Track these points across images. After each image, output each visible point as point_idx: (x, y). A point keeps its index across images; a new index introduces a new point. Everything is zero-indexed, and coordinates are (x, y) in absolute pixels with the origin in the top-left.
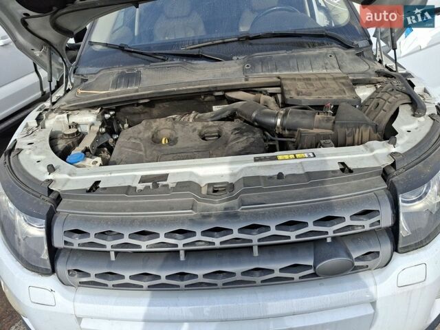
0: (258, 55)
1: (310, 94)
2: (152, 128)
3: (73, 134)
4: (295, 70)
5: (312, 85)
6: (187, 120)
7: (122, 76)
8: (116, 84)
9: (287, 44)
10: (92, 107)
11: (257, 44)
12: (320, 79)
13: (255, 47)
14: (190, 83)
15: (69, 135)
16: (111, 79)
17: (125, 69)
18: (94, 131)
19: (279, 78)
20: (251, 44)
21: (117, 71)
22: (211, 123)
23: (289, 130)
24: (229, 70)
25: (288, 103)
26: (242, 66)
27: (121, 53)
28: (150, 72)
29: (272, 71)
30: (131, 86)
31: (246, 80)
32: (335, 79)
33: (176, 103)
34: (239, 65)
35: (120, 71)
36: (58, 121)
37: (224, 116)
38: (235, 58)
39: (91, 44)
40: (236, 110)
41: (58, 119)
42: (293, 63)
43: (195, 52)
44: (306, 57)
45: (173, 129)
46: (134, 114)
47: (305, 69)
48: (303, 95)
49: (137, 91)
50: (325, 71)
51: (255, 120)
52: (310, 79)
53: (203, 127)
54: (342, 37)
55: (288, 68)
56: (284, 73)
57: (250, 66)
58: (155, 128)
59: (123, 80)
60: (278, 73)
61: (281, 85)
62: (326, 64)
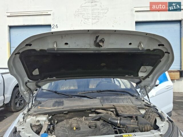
0: (105, 97)
1: (126, 112)
3: (39, 125)
4: (118, 103)
5: (126, 109)
6: (82, 120)
7: (56, 102)
8: (54, 105)
9: (113, 94)
10: (45, 114)
11: (103, 93)
12: (128, 107)
14: (82, 106)
15: (37, 125)
16: (52, 103)
17: (58, 100)
18: (46, 124)
19: (114, 106)
20: (101, 93)
21: (54, 100)
22: (92, 121)
23: (123, 125)
24: (95, 102)
25: (120, 115)
26: (100, 100)
27: (55, 94)
28: (67, 101)
29: (110, 103)
30: (60, 106)
31: (102, 106)
32: (132, 107)
33: (76, 113)
35: (56, 100)
36: (32, 119)
37: (96, 118)
38: (97, 98)
39: (42, 89)
40: (102, 117)
42: (117, 100)
43: (84, 95)
44: (121, 99)
45: (77, 123)
46: (60, 117)
47: (121, 103)
48: (124, 112)
49: (63, 108)
50: (128, 104)
51: (110, 121)
52: (124, 107)
53: (89, 123)
54: (130, 92)
55: (115, 102)
56: (115, 104)
57: (103, 101)
58: (70, 123)
59: (57, 104)
60: (112, 104)
61: (115, 108)
62: (128, 101)
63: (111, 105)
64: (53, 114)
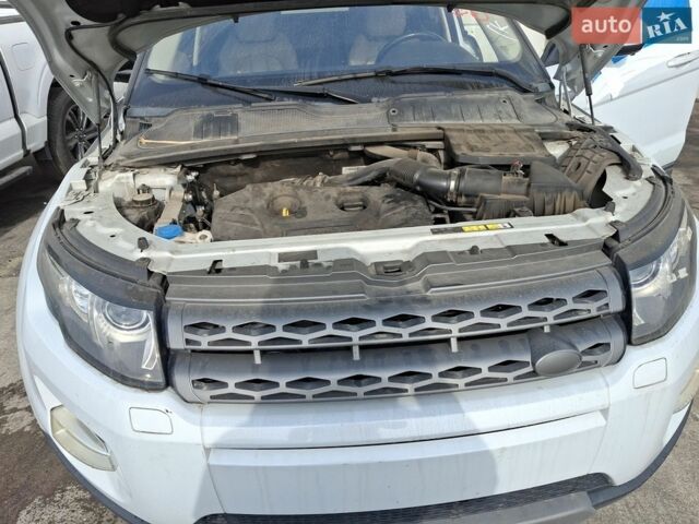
0: (407, 97)
1: (488, 150)
2: (264, 195)
3: (148, 202)
4: (459, 120)
5: (488, 138)
6: (312, 184)
7: (208, 120)
8: (200, 132)
9: (443, 84)
10: (168, 163)
11: (401, 83)
12: (497, 131)
13: (401, 86)
14: (314, 133)
15: (142, 202)
16: (192, 124)
17: (213, 111)
18: (177, 199)
19: (439, 128)
20: (393, 82)
21: (199, 113)
22: (349, 189)
23: (467, 196)
24: (367, 117)
25: (461, 160)
26: (385, 111)
27: (199, 88)
28: (252, 116)
29: (428, 119)
30: (225, 135)
31: (394, 130)
32: (516, 131)
33: (291, 162)
34: (382, 108)
35: (206, 113)
36: (119, 182)
37: (367, 178)
38: (375, 99)
39: (149, 72)
40: (388, 169)
41: (118, 179)
42: (455, 109)
43: (318, 89)
44: (473, 101)
45: (296, 196)
46: (229, 176)
47: (472, 117)
48: (479, 150)
49: (236, 142)
50: (499, 121)
51: (419, 183)
52: (483, 131)
53: (339, 194)
54: (516, 76)
55: (449, 116)
56: (445, 123)
57: (396, 111)
58: (268, 194)
59: (212, 127)
60: (436, 122)
61: (444, 139)
62: (500, 112)
63: (428, 127)
64: (200, 164)
